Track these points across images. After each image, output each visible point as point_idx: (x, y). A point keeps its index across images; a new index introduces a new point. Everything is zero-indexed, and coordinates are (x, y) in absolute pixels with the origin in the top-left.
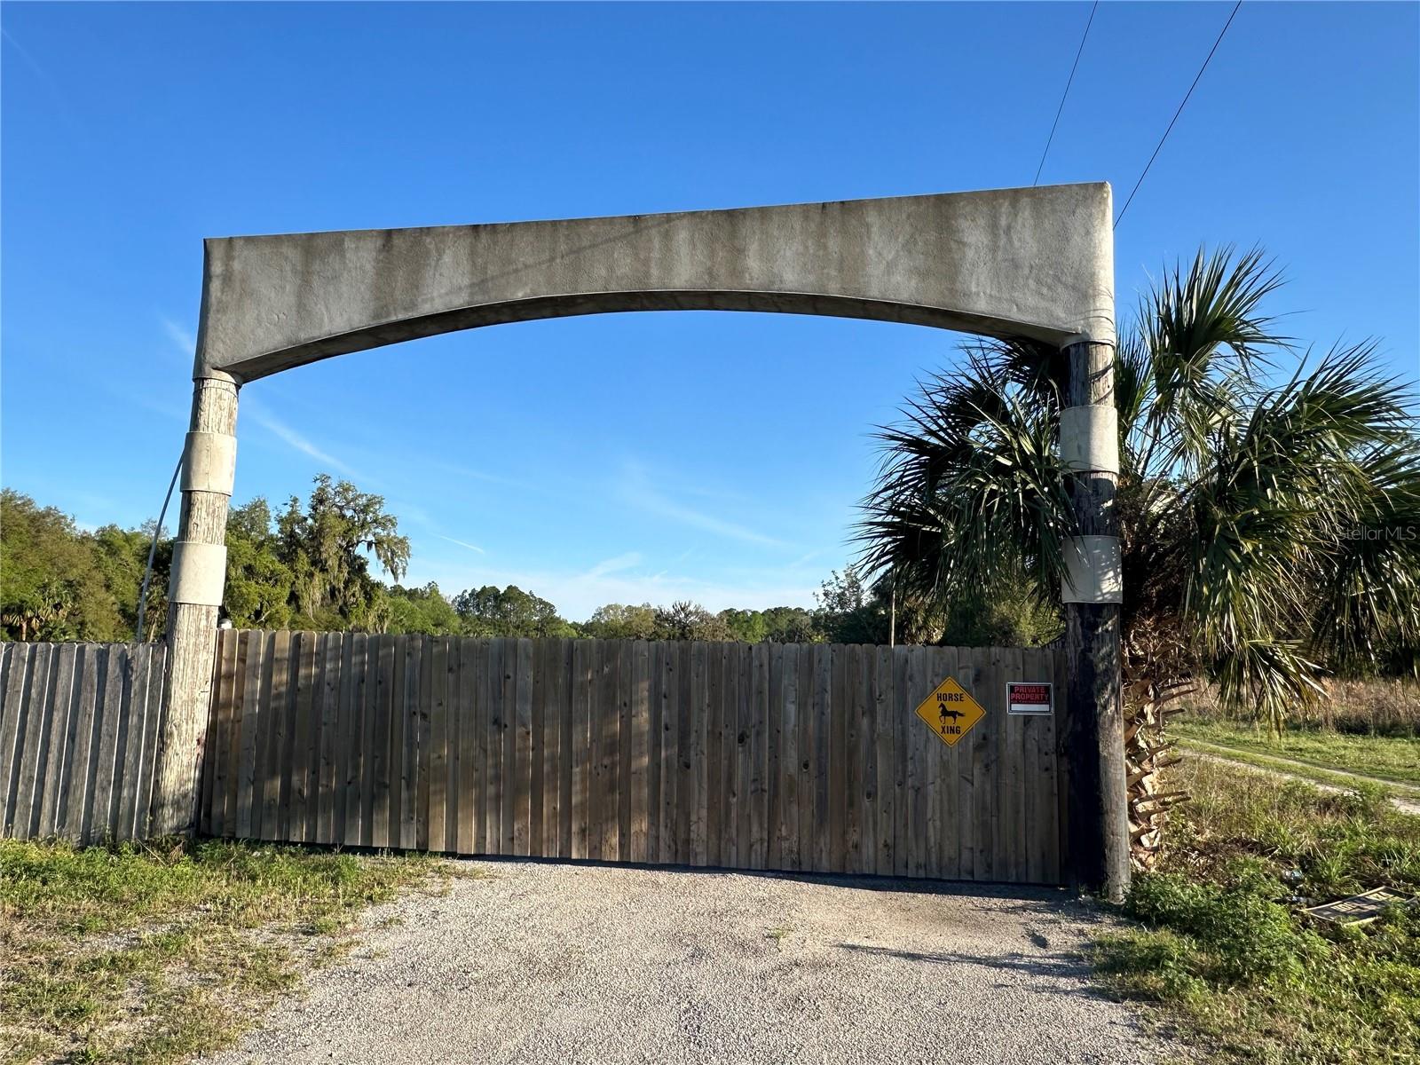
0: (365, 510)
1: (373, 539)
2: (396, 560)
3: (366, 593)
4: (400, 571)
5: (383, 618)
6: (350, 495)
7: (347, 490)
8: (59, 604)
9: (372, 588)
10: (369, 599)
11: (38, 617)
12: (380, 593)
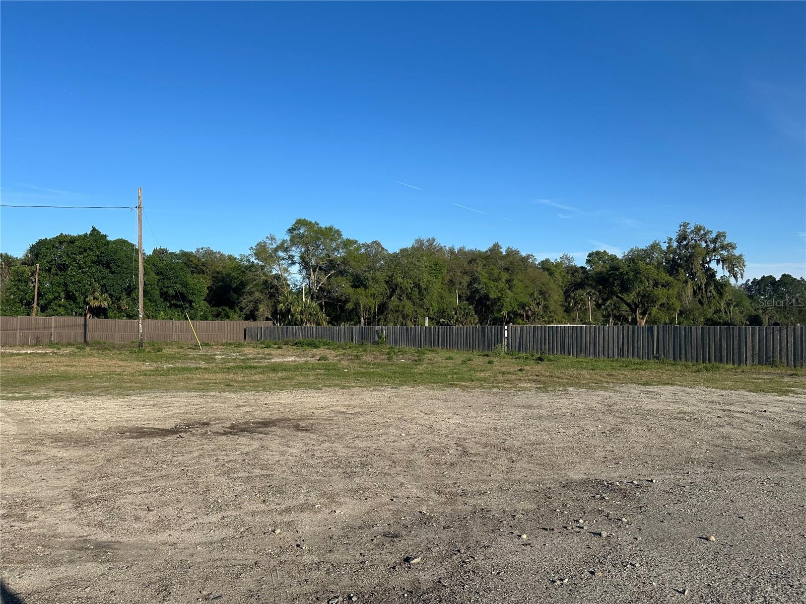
0: (714, 241)
1: (719, 257)
2: (735, 269)
3: (718, 290)
4: (739, 276)
5: (730, 304)
6: (702, 232)
7: (699, 230)
8: (539, 303)
9: (721, 287)
10: (721, 294)
11: (530, 310)
12: (727, 289)
